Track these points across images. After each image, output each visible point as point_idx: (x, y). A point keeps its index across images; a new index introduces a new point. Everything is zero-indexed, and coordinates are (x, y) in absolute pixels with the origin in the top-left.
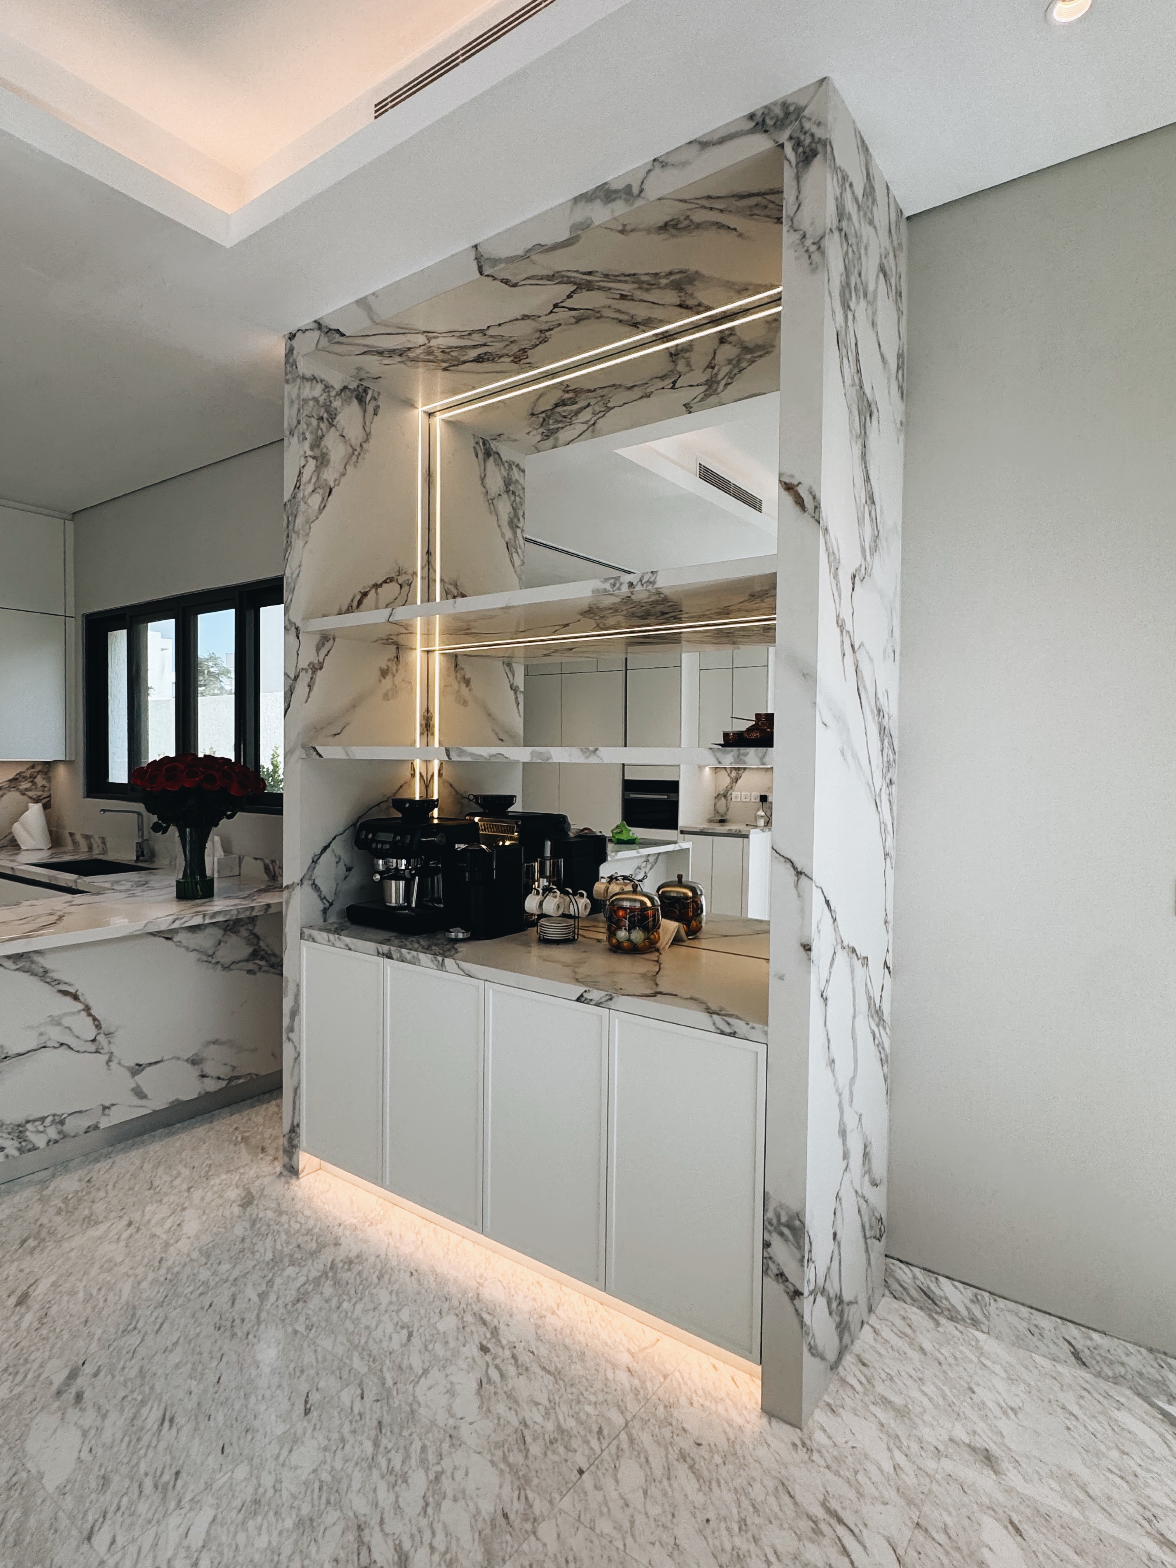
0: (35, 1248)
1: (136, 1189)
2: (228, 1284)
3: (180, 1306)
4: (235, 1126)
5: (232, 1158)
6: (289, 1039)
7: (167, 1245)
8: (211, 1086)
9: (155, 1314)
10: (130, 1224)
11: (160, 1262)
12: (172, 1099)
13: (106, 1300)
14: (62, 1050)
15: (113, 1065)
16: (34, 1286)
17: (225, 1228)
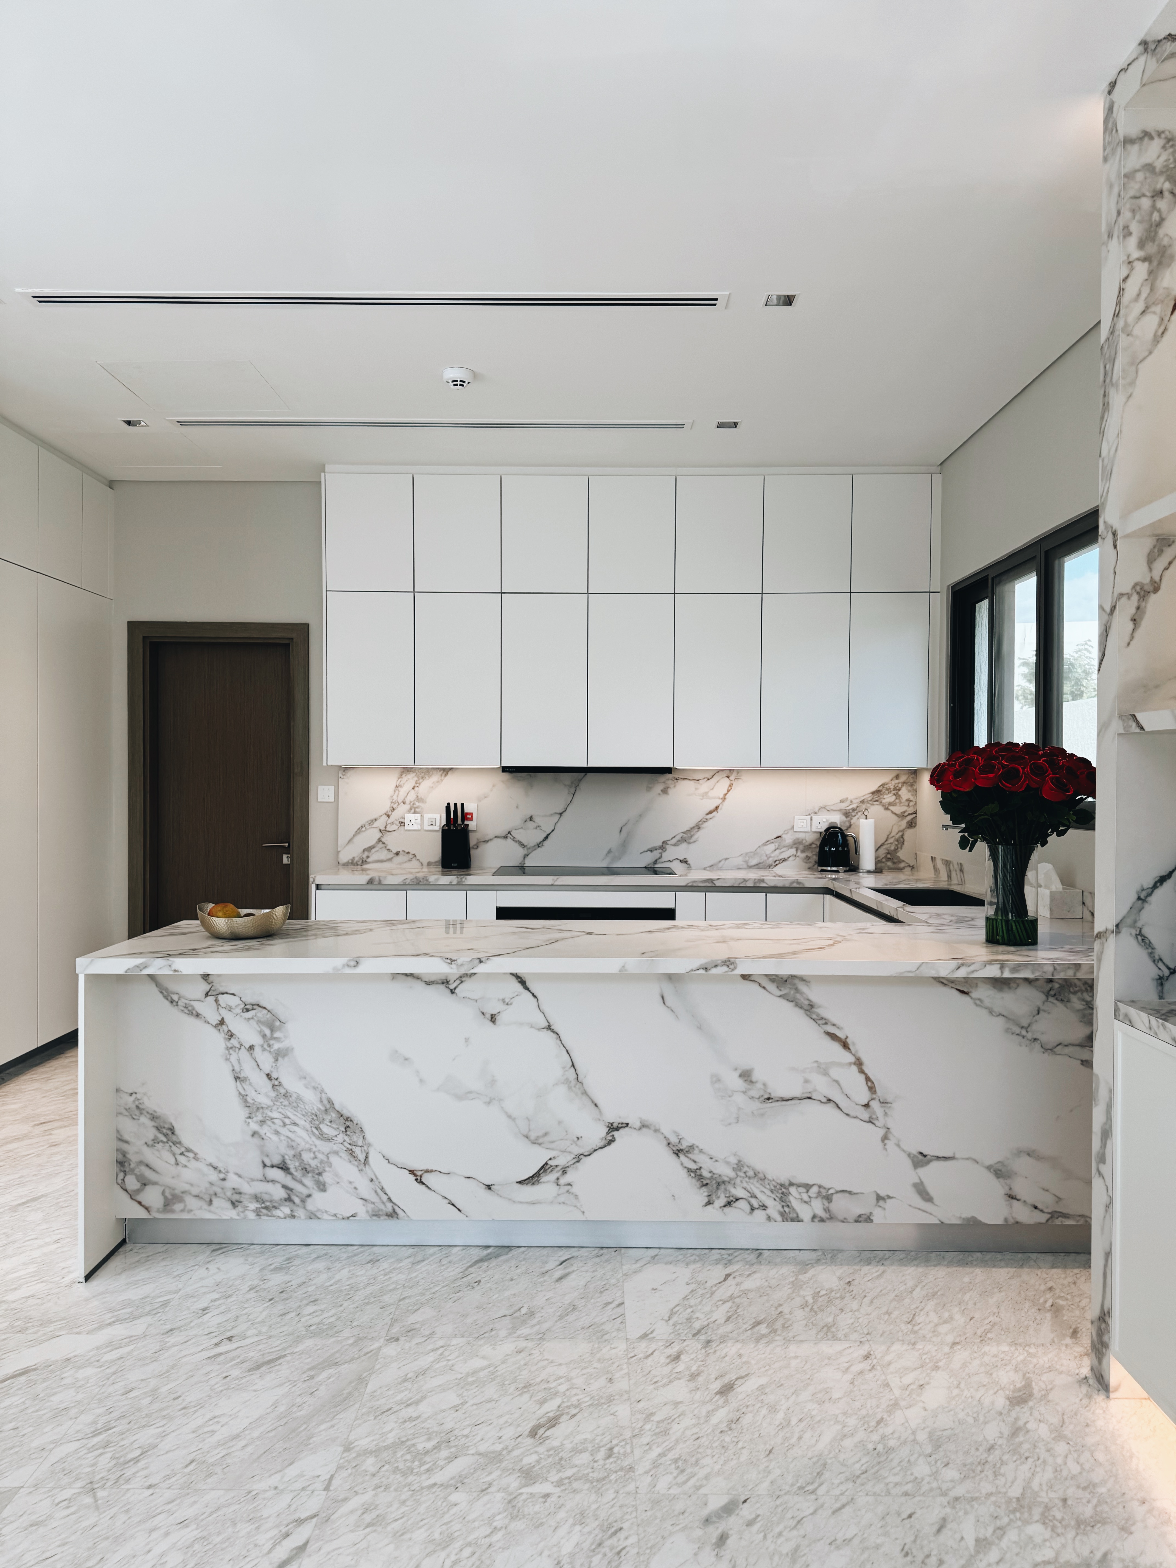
0: (763, 1336)
1: (893, 1316)
2: (945, 1500)
3: (874, 1494)
4: (1050, 1284)
5: (1027, 1327)
6: (1100, 1173)
7: (895, 1405)
8: (1024, 1215)
9: (843, 1488)
10: (867, 1357)
11: (879, 1423)
12: (967, 1214)
13: (800, 1438)
14: (829, 1109)
15: (890, 1144)
16: (742, 1381)
17: (975, 1419)
